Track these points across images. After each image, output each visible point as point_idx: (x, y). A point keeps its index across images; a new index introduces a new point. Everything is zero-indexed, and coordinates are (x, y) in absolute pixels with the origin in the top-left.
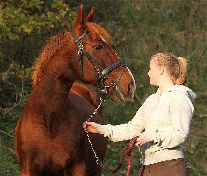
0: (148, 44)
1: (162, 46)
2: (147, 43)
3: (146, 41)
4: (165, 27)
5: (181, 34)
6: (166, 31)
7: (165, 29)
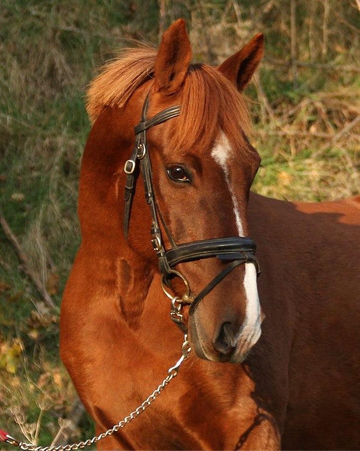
0: (23, 65)
1: (67, 68)
2: (20, 61)
3: (17, 56)
4: (73, 10)
5: (124, 33)
6: (77, 24)
7: (73, 16)
